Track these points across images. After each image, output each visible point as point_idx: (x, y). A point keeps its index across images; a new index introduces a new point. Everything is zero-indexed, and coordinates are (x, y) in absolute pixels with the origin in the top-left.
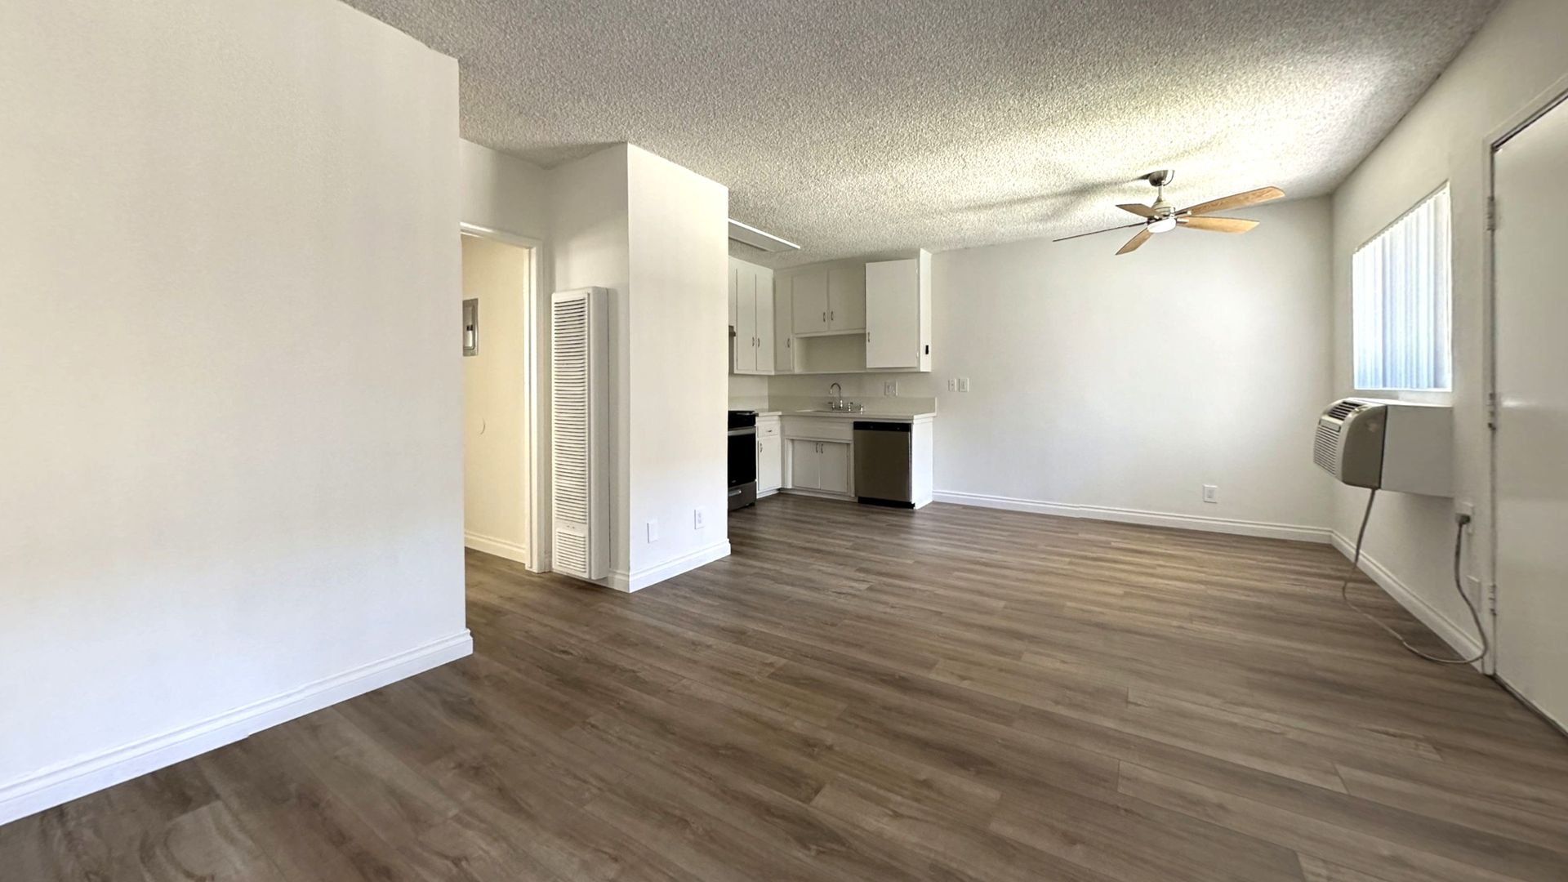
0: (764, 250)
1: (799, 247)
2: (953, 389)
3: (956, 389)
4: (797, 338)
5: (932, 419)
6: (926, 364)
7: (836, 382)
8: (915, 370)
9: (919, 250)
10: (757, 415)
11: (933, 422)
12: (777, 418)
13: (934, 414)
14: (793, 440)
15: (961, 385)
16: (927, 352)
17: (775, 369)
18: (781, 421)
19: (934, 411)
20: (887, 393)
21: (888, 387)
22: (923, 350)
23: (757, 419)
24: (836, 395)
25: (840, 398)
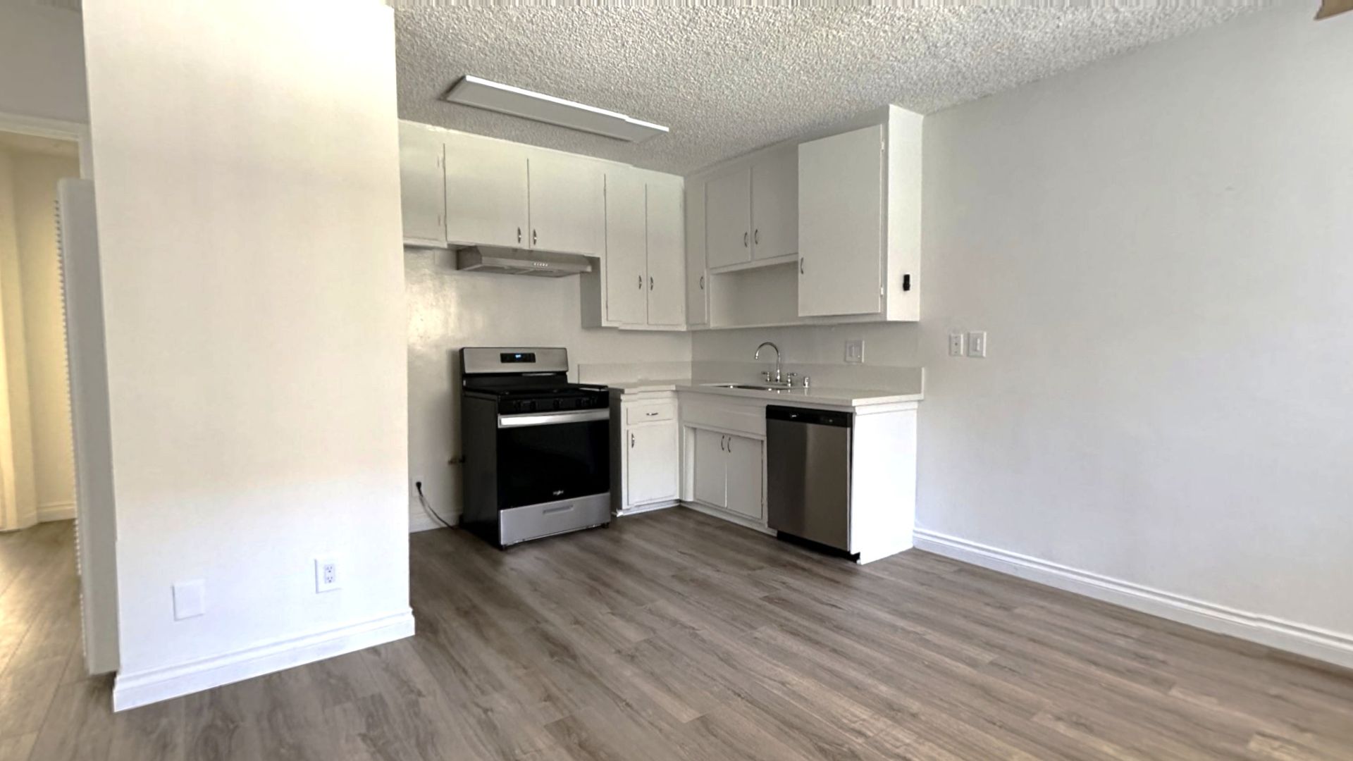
0: (627, 141)
1: (666, 129)
2: (957, 353)
3: (962, 352)
4: (713, 274)
5: (915, 405)
6: (901, 307)
7: (770, 340)
8: (878, 319)
9: (888, 108)
10: (622, 391)
11: (918, 411)
12: (669, 394)
13: (921, 396)
14: (695, 429)
15: (972, 343)
16: (906, 286)
17: (687, 322)
18: (679, 398)
19: (919, 392)
20: (848, 358)
21: (850, 348)
22: (895, 282)
23: (623, 397)
24: (774, 361)
25: (780, 366)
